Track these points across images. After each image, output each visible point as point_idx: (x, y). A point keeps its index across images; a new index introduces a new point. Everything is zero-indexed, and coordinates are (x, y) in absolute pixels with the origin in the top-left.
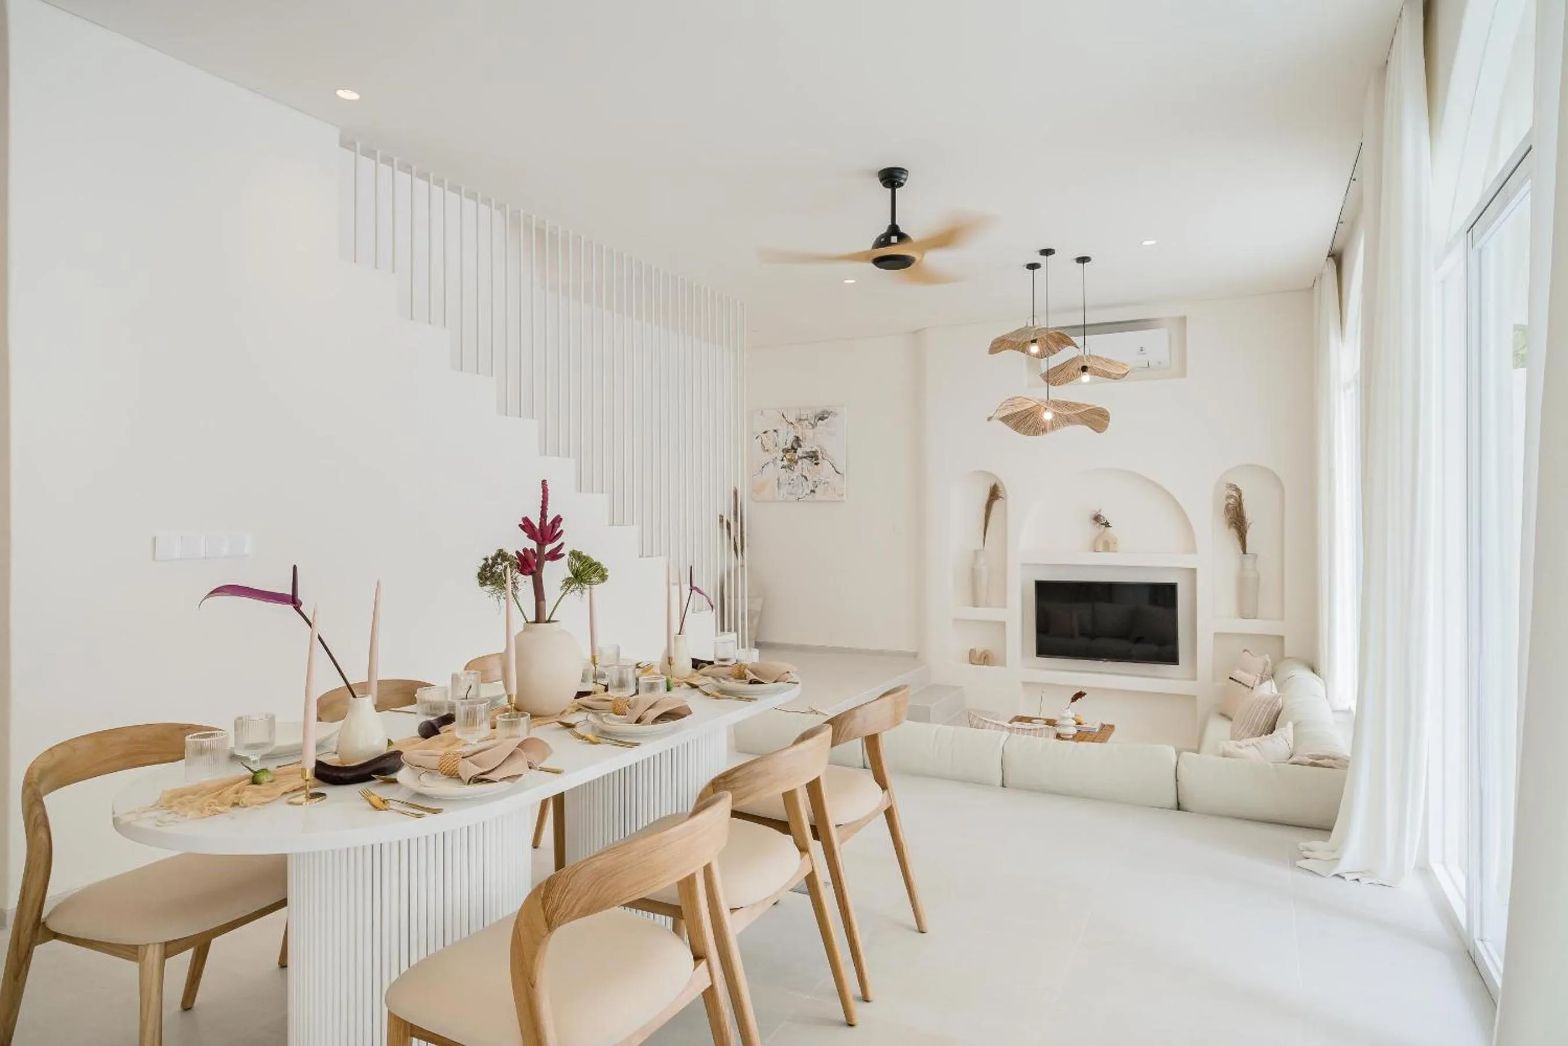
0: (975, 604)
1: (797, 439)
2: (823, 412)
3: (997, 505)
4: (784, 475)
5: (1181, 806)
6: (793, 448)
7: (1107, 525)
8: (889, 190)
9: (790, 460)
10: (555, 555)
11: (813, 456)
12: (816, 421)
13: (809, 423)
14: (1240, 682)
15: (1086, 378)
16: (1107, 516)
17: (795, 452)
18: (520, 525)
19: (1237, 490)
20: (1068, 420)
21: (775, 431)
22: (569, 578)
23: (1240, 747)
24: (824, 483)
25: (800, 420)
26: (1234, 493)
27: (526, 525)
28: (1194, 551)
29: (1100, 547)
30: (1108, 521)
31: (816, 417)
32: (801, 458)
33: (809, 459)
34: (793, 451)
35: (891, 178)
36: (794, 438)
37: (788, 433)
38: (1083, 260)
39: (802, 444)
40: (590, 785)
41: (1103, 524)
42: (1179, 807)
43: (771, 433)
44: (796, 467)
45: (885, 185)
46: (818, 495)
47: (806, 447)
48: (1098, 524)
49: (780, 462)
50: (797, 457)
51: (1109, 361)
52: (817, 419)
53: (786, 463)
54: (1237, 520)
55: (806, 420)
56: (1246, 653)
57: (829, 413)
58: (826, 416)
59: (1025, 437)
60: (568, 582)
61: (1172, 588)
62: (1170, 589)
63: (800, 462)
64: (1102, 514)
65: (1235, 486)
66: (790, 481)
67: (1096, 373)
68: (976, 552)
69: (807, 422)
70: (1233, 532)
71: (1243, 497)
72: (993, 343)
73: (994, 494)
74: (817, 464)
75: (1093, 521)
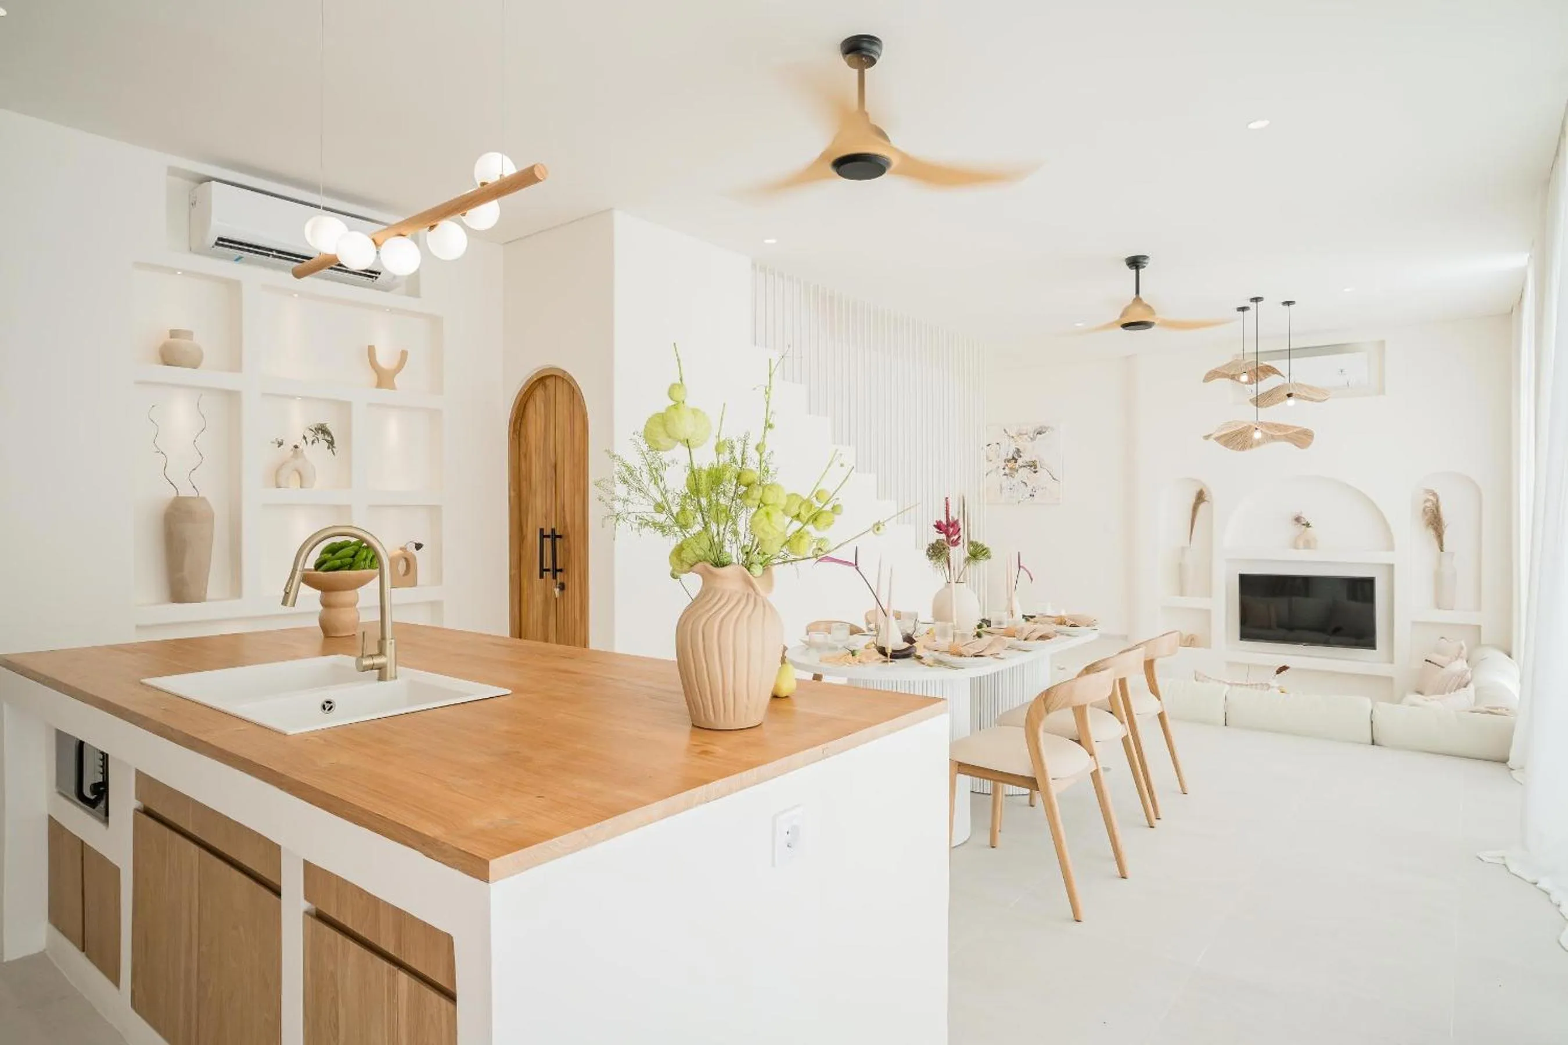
0: (1182, 593)
1: (1018, 451)
2: (1041, 427)
3: (1202, 507)
4: (1006, 482)
5: (1375, 742)
6: (1013, 458)
7: (1308, 525)
8: (1134, 271)
9: (1011, 469)
10: (955, 543)
11: (1033, 466)
12: (1035, 435)
13: (1029, 437)
14: (1436, 664)
15: (1291, 402)
16: (1307, 517)
17: (1016, 462)
18: (934, 526)
19: (1434, 494)
20: (1273, 438)
21: (998, 444)
22: (968, 557)
23: (1426, 700)
24: (1042, 489)
25: (1020, 434)
26: (1432, 498)
27: (939, 526)
28: (1391, 548)
29: (1301, 543)
30: (1309, 522)
31: (1034, 432)
32: (1021, 467)
33: (1029, 467)
34: (1014, 461)
35: (1135, 263)
36: (1015, 450)
37: (1009, 445)
38: (1288, 303)
39: (1021, 454)
40: (1020, 667)
41: (1304, 525)
42: (1373, 743)
43: (994, 446)
44: (1016, 475)
45: (1131, 268)
46: (1036, 499)
47: (1026, 458)
48: (1299, 525)
49: (1002, 470)
50: (1017, 466)
51: (1311, 388)
52: (1036, 433)
53: (1007, 471)
54: (1435, 521)
55: (1026, 434)
56: (1443, 640)
57: (1047, 428)
58: (1044, 430)
59: (1234, 452)
60: (967, 560)
61: (1370, 581)
62: (1367, 584)
63: (1020, 471)
64: (1303, 516)
65: (1433, 491)
66: (1012, 487)
67: (1300, 397)
68: (1183, 549)
69: (1026, 436)
70: (1431, 533)
71: (1441, 500)
72: (1207, 374)
73: (1200, 497)
74: (1035, 472)
75: (1294, 522)
